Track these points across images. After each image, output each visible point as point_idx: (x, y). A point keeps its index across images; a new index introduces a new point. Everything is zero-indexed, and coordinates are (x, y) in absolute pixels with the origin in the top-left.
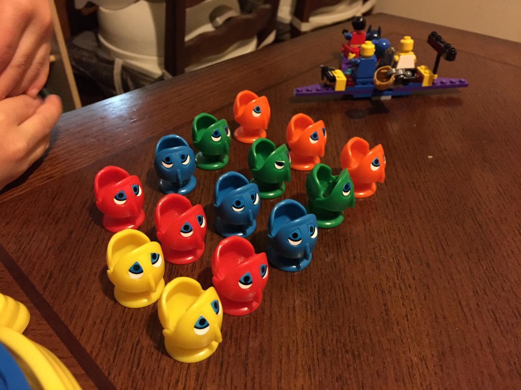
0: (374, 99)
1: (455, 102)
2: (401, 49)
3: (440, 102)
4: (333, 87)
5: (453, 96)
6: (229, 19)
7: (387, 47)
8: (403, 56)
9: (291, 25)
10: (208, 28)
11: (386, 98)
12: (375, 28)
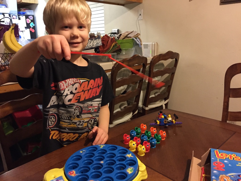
0: (165, 126)
1: (181, 127)
2: (168, 117)
3: (178, 127)
4: (157, 123)
5: (180, 125)
6: (125, 107)
7: (166, 116)
8: (169, 118)
9: (142, 108)
10: (119, 110)
11: (167, 126)
12: (164, 113)
